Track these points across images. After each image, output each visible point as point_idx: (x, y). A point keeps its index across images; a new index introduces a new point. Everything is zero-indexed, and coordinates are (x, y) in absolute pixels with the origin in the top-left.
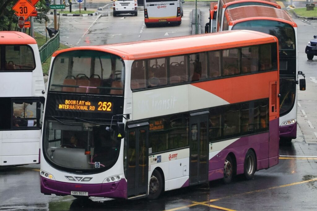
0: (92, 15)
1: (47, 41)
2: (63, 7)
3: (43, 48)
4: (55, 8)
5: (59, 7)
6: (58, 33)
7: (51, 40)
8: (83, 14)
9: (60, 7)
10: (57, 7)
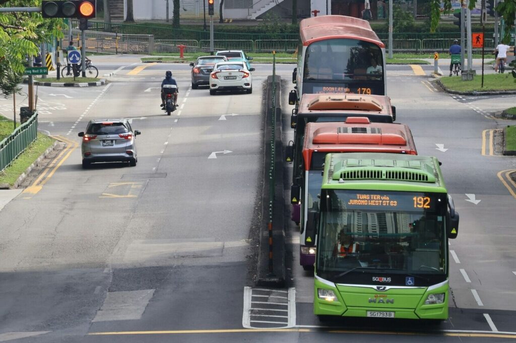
0: (94, 85)
1: (15, 128)
2: (44, 72)
3: (8, 142)
4: (31, 73)
5: (37, 71)
6: (34, 116)
7: (22, 128)
8: (79, 84)
9: (39, 71)
10: (33, 71)
